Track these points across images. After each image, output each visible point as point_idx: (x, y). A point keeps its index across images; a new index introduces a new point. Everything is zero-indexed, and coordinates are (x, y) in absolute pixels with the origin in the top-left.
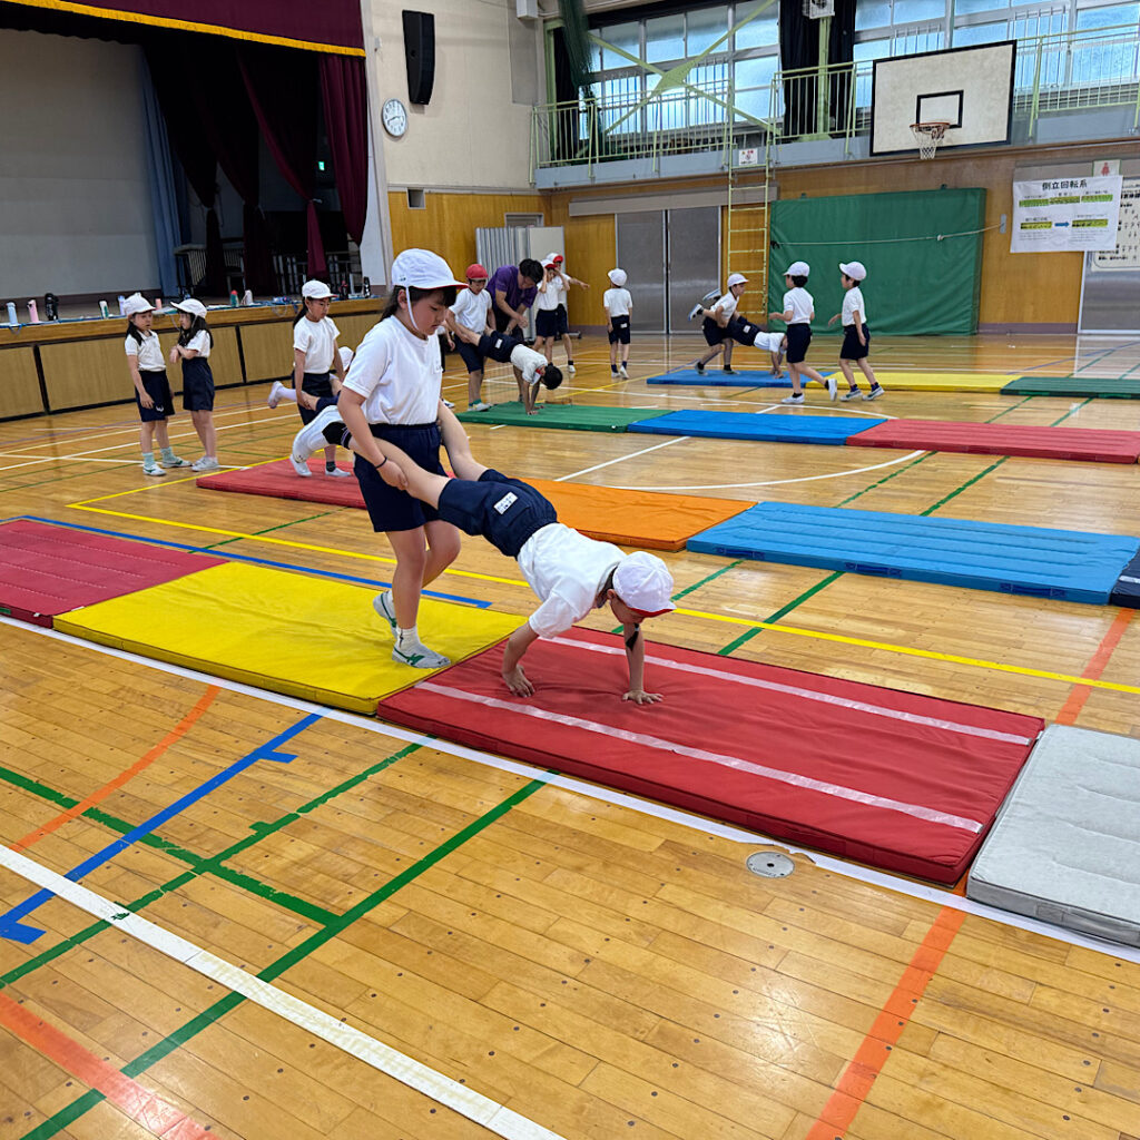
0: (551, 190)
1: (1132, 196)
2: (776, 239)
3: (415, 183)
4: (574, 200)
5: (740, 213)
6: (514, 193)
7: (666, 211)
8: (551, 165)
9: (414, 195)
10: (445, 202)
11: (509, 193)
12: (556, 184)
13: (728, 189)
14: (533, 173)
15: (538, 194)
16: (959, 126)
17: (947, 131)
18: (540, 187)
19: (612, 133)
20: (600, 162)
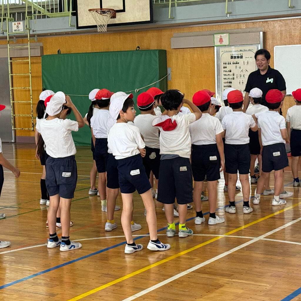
1: (238, 57)
13: (7, 48)
16: (124, 10)
17: (118, 14)
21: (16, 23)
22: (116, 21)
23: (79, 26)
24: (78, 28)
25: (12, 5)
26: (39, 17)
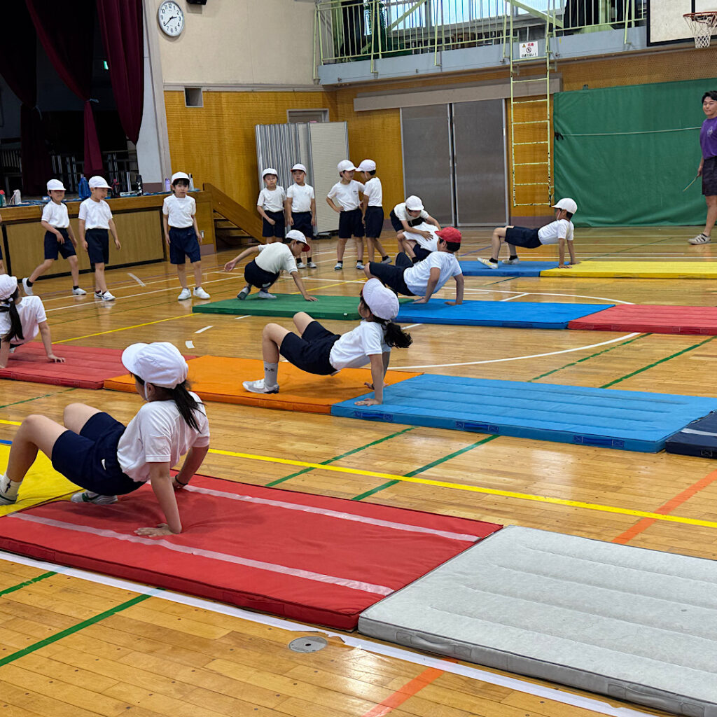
0: (335, 86)
2: (560, 131)
3: (192, 81)
4: (358, 95)
5: (523, 106)
6: (296, 89)
7: (451, 104)
8: (336, 62)
9: (191, 94)
10: (224, 101)
11: (291, 90)
12: (339, 80)
13: (510, 82)
14: (317, 70)
15: (322, 89)
18: (324, 83)
19: (395, 29)
20: (383, 57)
21: (526, 44)
23: (652, 41)
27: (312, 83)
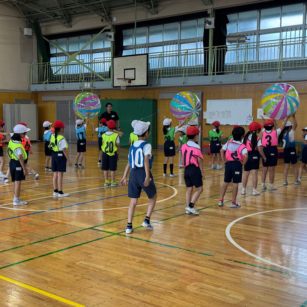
4: (44, 95)
6: (19, 92)
8: (39, 83)
11: (17, 92)
12: (36, 90)
14: (29, 86)
15: (31, 93)
16: (134, 79)
17: (132, 81)
18: (32, 90)
19: (56, 74)
20: (49, 83)
21: (87, 83)
22: (131, 84)
23: (114, 86)
24: (114, 87)
25: (85, 73)
26: (99, 81)
27: (27, 90)
